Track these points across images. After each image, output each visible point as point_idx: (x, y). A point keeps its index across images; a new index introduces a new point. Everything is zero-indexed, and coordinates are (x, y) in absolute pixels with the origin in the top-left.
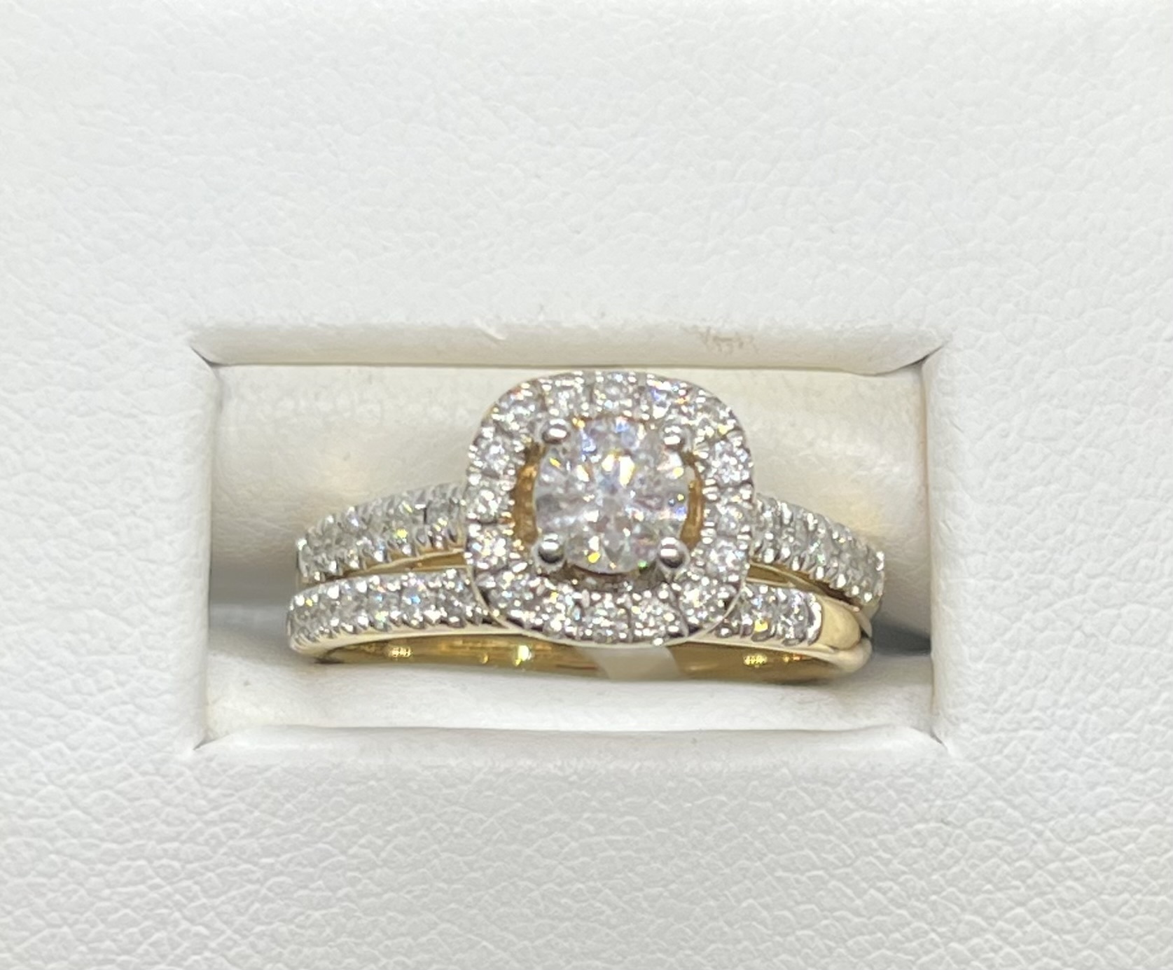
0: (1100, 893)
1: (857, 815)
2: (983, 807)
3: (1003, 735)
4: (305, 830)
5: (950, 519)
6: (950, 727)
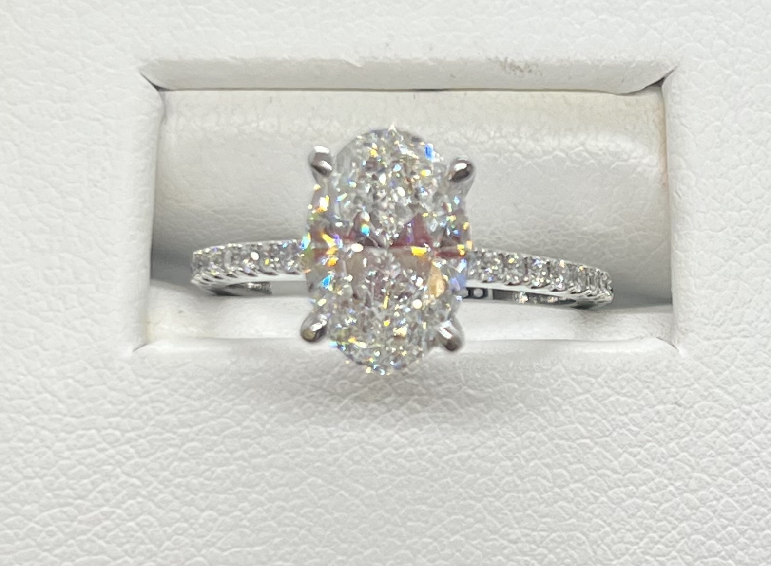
2: (706, 394)
4: (210, 409)
5: (680, 190)
6: (682, 336)
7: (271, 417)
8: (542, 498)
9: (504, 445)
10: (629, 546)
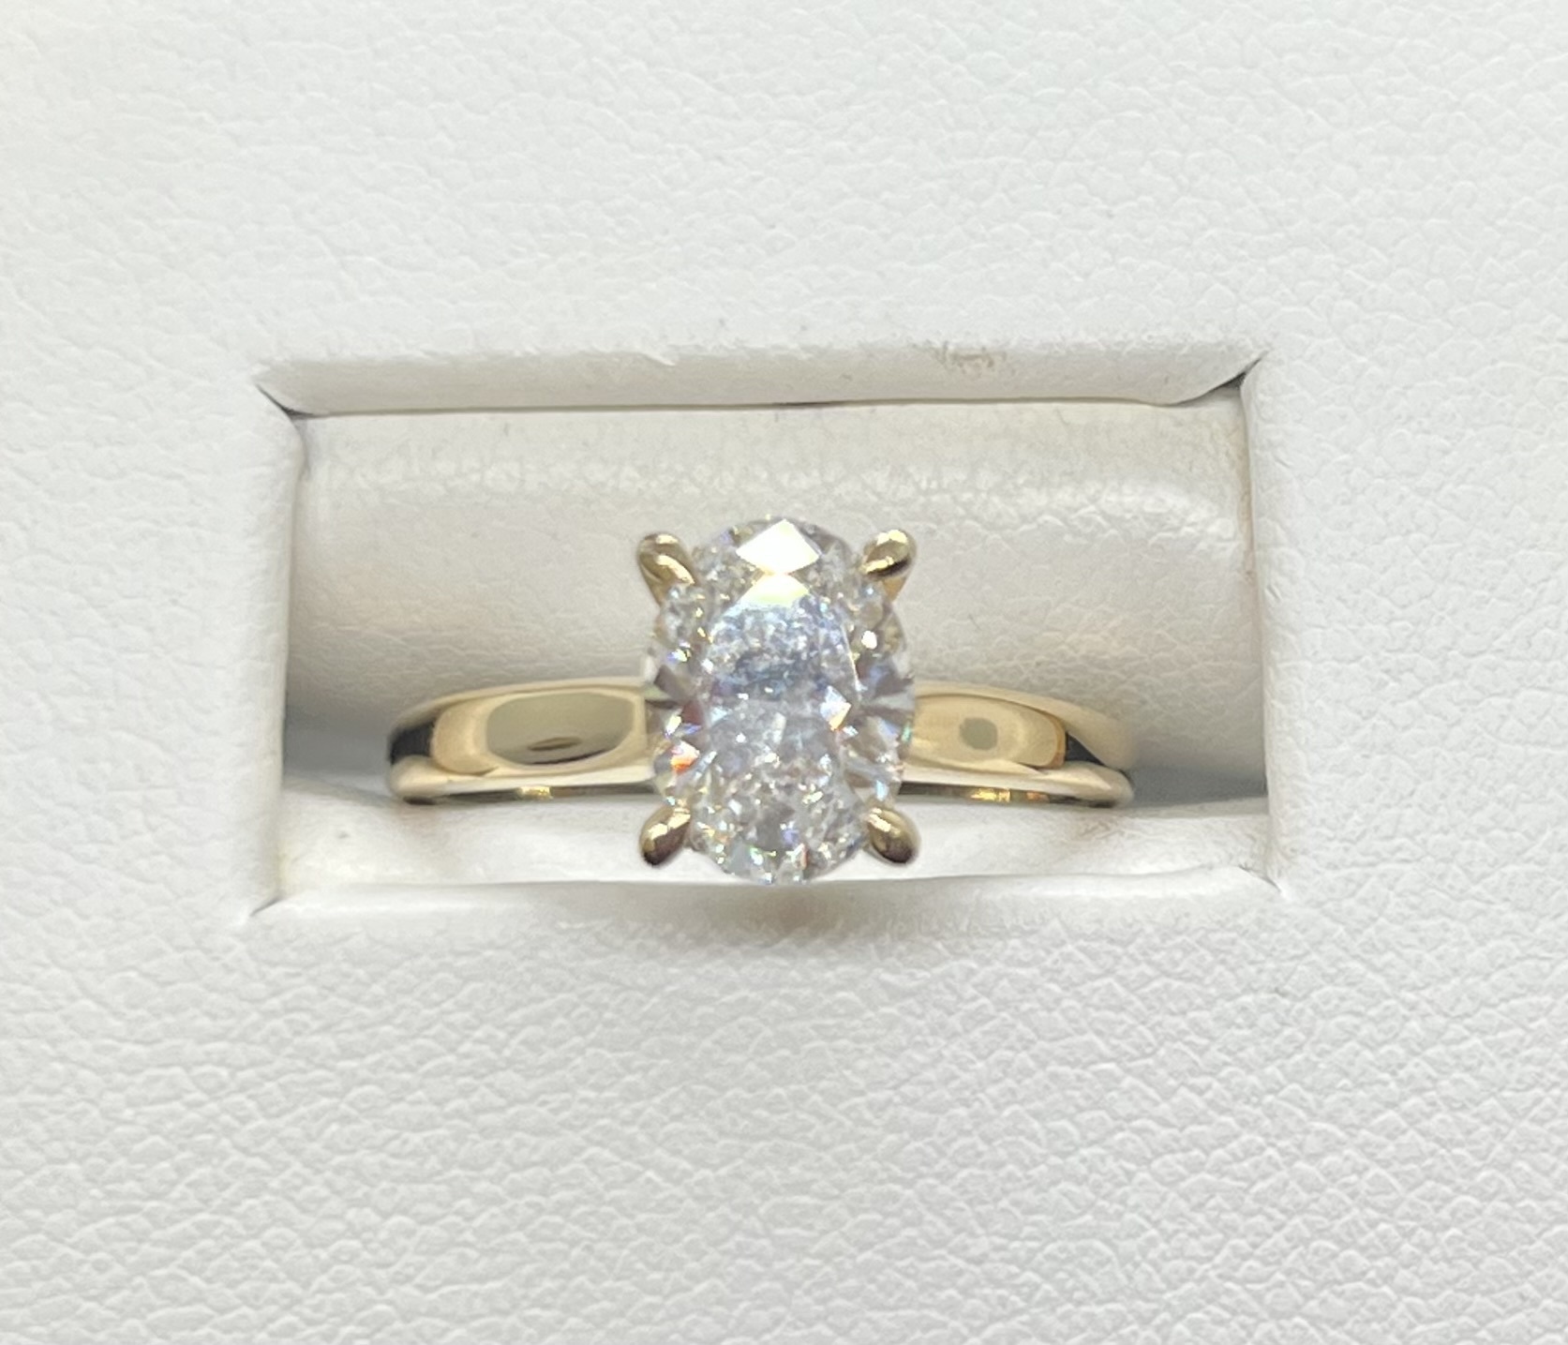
0: (1501, 1089)
1: (1156, 984)
2: (1332, 971)
3: (1355, 870)
4: (398, 1021)
5: (1277, 584)
6: (1285, 863)
7: (512, 1034)
8: (1028, 1177)
10: (1194, 1264)
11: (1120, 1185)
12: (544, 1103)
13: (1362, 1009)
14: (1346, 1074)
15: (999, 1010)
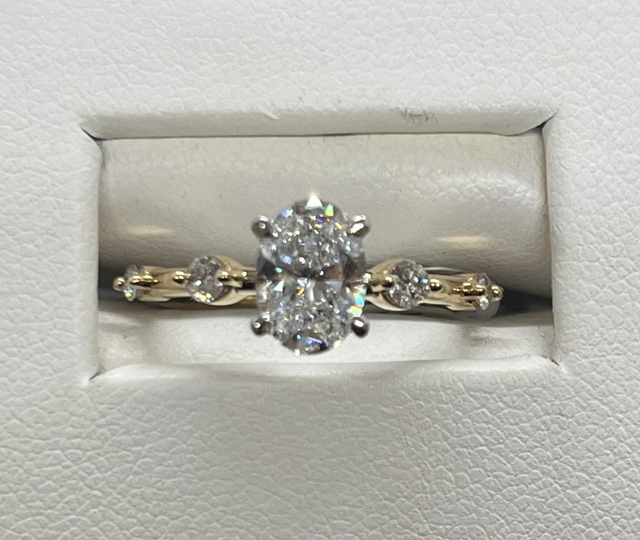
1: (505, 411)
2: (585, 405)
3: (596, 359)
4: (159, 429)
5: (561, 225)
6: (564, 355)
7: (212, 435)
8: (446, 497)
9: (414, 454)
10: (520, 535)
11: (488, 500)
12: (227, 466)
13: (597, 421)
14: (590, 451)
15: (433, 424)
